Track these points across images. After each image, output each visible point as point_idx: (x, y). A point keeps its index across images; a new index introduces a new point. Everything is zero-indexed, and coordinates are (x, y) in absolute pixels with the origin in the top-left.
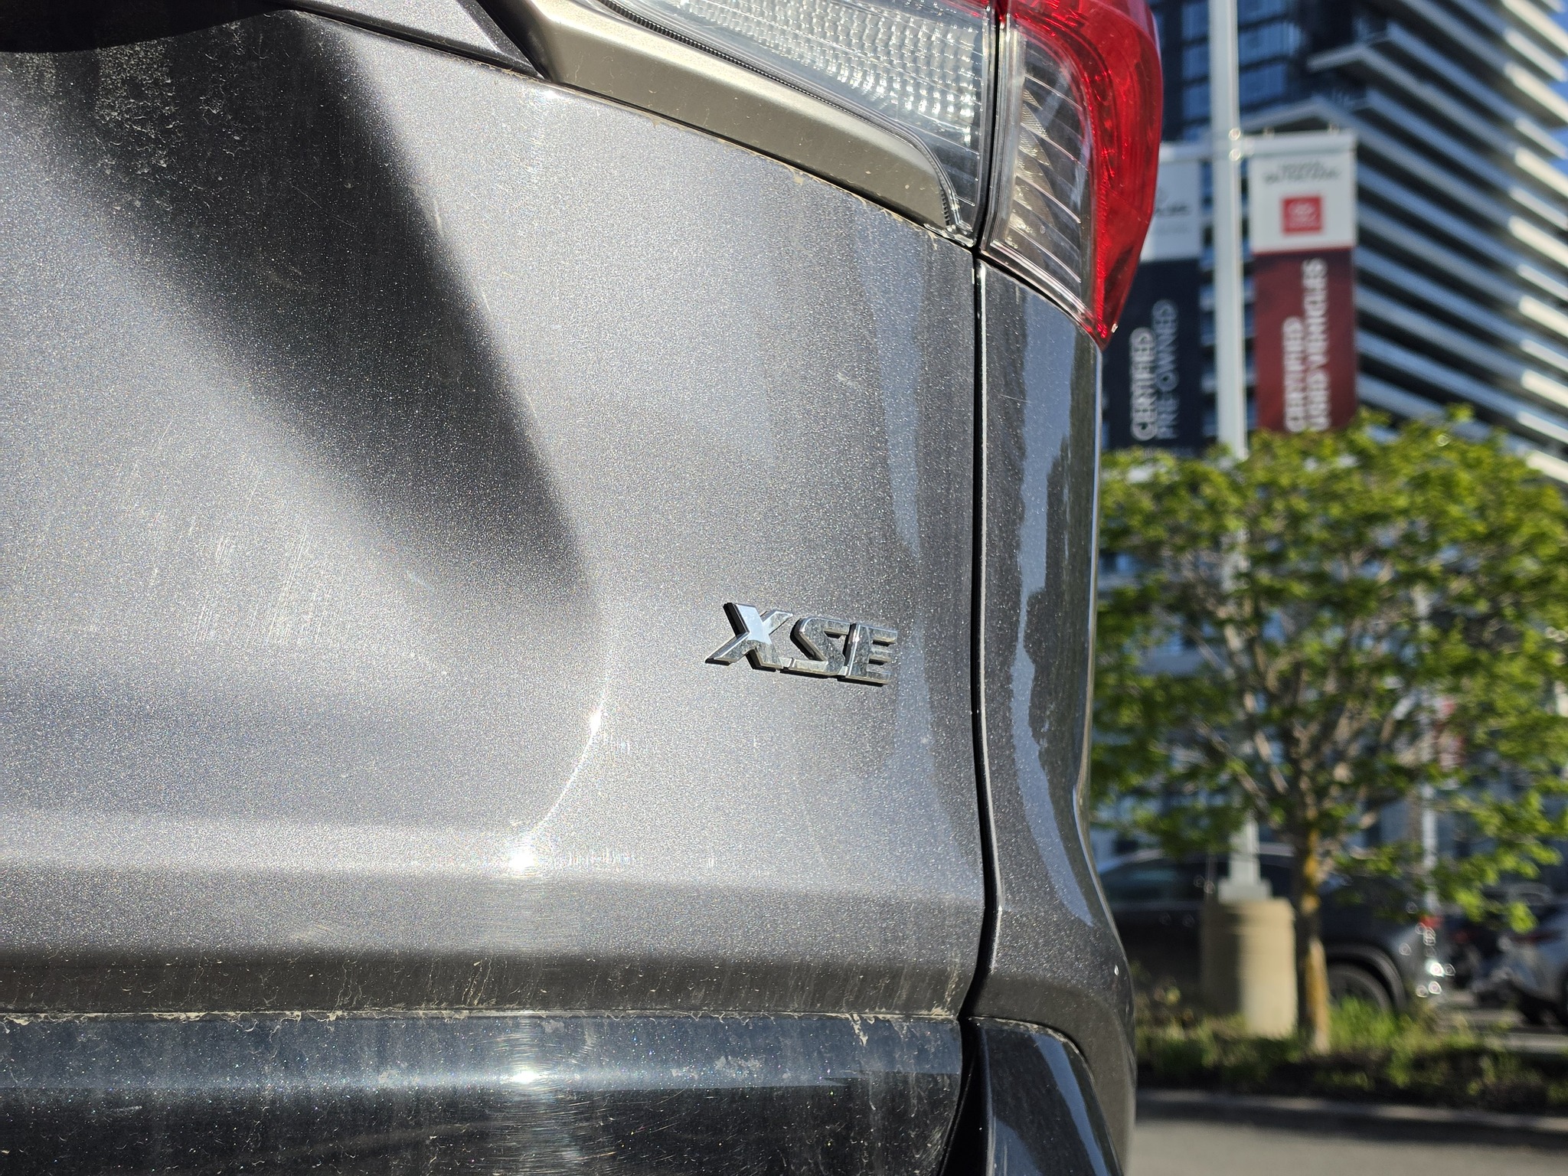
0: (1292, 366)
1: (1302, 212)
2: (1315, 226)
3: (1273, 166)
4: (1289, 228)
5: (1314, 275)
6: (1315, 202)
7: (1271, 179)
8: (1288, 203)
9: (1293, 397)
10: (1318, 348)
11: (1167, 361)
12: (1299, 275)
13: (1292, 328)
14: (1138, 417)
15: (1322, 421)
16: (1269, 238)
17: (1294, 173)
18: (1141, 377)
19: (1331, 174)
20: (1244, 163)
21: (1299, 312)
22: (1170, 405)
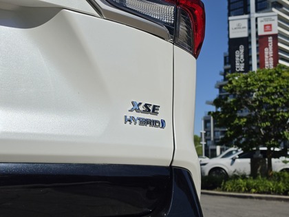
0: (266, 57)
1: (268, 27)
2: (271, 31)
3: (262, 19)
4: (265, 31)
5: (270, 39)
6: (270, 25)
7: (262, 21)
8: (265, 26)
9: (266, 62)
10: (271, 53)
11: (242, 56)
12: (268, 39)
13: (266, 49)
14: (237, 67)
15: (272, 67)
16: (261, 32)
17: (266, 20)
18: (237, 59)
19: (273, 20)
20: (256, 19)
21: (268, 47)
22: (243, 64)
